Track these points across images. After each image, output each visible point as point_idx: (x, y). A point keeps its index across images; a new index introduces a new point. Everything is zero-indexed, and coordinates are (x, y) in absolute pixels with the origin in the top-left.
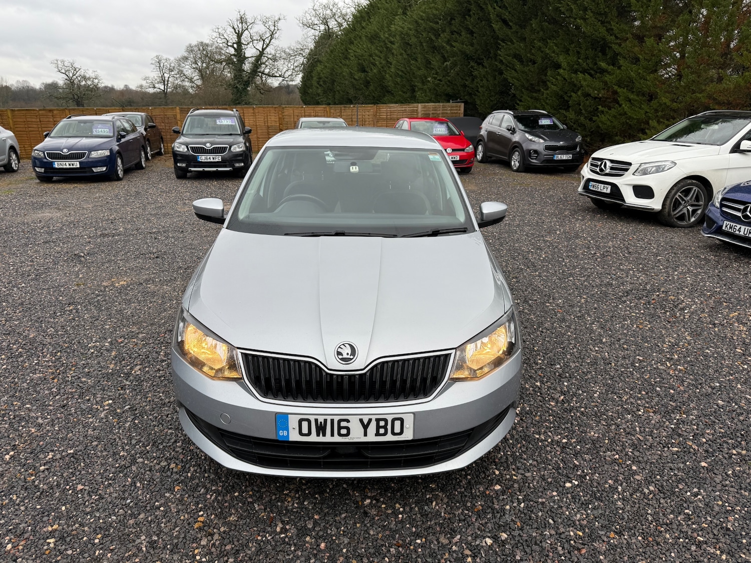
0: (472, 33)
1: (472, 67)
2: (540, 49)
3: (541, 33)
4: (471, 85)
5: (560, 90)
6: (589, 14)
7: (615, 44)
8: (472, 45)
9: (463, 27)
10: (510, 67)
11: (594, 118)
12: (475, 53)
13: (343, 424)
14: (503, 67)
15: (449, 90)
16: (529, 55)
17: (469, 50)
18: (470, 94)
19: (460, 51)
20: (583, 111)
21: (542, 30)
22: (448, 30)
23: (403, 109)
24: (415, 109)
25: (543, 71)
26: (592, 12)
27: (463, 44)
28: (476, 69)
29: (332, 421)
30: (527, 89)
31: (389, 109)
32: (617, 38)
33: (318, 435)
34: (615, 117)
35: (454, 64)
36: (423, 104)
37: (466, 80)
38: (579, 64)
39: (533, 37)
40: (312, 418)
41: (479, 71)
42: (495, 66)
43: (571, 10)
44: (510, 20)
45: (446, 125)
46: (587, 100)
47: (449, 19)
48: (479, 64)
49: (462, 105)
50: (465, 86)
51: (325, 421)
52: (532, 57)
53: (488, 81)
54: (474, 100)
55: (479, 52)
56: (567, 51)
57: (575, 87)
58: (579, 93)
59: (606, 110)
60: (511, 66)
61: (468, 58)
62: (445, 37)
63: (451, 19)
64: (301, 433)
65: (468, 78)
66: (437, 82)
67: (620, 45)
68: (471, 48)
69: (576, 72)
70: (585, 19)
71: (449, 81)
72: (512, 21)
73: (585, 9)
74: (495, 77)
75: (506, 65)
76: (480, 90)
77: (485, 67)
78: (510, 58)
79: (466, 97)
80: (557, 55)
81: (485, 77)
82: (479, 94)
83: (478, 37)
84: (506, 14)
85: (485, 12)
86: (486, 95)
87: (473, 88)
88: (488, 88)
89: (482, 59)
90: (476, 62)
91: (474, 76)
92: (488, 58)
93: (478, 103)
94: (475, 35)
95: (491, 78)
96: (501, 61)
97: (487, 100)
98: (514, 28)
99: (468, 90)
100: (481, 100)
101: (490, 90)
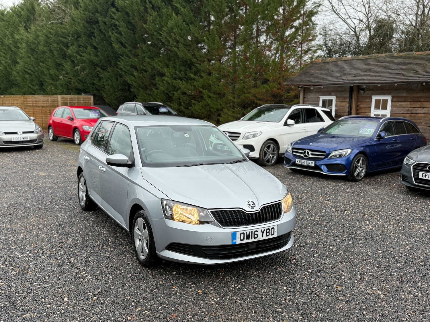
0: (95, 48)
1: (98, 71)
2: (149, 63)
3: (149, 53)
4: (98, 84)
5: (166, 90)
6: (180, 45)
7: (198, 63)
8: (97, 56)
9: (88, 43)
10: (128, 74)
11: (190, 108)
12: (100, 62)
13: (256, 233)
14: (123, 73)
15: (80, 86)
16: (142, 67)
17: (95, 59)
18: (98, 90)
19: (88, 60)
20: (182, 104)
21: (149, 51)
22: (75, 44)
23: (46, 99)
24: (56, 99)
25: (153, 77)
26: (182, 44)
27: (90, 55)
28: (102, 73)
29: (252, 232)
30: (142, 88)
31: (34, 99)
32: (198, 60)
33: (247, 239)
34: (202, 107)
35: (84, 69)
36: (62, 96)
37: (94, 80)
38: (176, 74)
39: (144, 55)
40: (245, 232)
41: (104, 75)
42: (116, 72)
43: (169, 42)
44: (125, 42)
45: (98, 111)
46: (184, 96)
47: (76, 37)
48: (103, 70)
49: (92, 97)
50: (93, 84)
51: (250, 232)
52: (144, 68)
53: (111, 81)
54: (102, 94)
55: (103, 61)
56: (168, 66)
57: (176, 88)
58: (179, 92)
59: (196, 102)
60: (129, 72)
61: (94, 65)
62: (74, 49)
63: (78, 37)
64: (241, 240)
65: (95, 79)
66: (67, 79)
67: (200, 65)
68: (97, 59)
69: (175, 79)
70: (178, 48)
71: (79, 80)
72: (127, 44)
73: (178, 42)
74: (117, 79)
75: (125, 72)
76: (106, 87)
77: (109, 72)
78: (128, 68)
79: (94, 92)
80: (161, 67)
81: (109, 79)
82: (105, 90)
83: (101, 51)
84: (122, 39)
85: (105, 36)
86: (111, 91)
87: (100, 86)
88: (113, 86)
89: (106, 66)
90: (101, 68)
91: (101, 78)
92: (111, 66)
93: (105, 96)
94: (99, 50)
95: (114, 80)
96: (121, 69)
97: (112, 94)
98: (129, 48)
99: (96, 87)
100: (107, 94)
101: (114, 88)
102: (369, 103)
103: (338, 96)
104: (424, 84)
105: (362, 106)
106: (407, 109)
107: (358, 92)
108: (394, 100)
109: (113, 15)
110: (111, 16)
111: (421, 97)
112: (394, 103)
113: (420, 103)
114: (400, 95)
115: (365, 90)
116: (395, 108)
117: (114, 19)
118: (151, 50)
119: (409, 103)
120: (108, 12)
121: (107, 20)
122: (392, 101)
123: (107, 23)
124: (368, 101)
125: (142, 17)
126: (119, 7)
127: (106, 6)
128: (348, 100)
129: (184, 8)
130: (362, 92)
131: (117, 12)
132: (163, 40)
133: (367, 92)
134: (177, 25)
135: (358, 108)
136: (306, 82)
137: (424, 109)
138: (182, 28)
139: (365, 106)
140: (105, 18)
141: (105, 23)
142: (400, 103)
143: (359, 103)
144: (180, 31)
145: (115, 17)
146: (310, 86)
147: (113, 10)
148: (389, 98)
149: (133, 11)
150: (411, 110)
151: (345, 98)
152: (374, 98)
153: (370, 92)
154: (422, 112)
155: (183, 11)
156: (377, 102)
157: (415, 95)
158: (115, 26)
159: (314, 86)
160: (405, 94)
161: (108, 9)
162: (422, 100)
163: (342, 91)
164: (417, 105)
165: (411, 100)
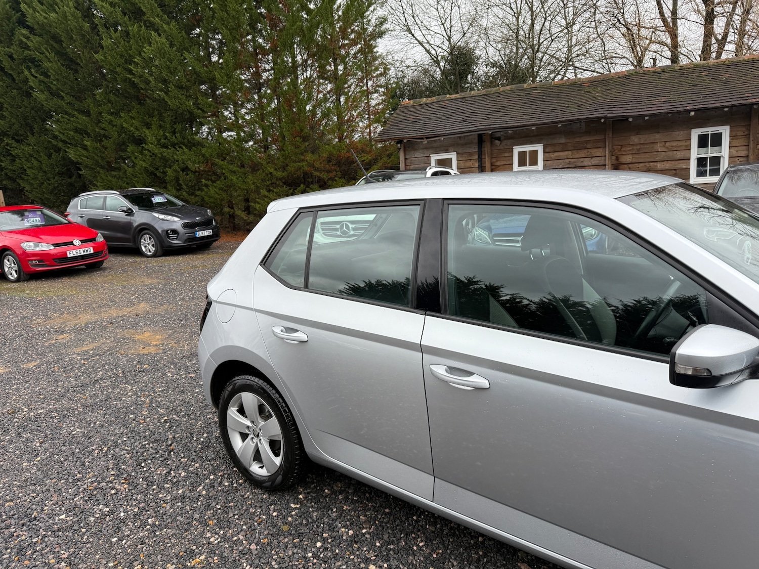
1: (7, 144)
2: (111, 122)
4: (10, 167)
5: (150, 166)
10: (71, 144)
11: (198, 193)
12: (10, 128)
14: (60, 145)
16: (97, 130)
18: (10, 178)
20: (184, 187)
25: (121, 147)
26: (173, 85)
28: (16, 148)
30: (103, 167)
34: (221, 189)
38: (166, 138)
39: (100, 109)
41: (20, 150)
42: (46, 143)
43: (148, 82)
44: (58, 89)
45: (39, 213)
46: (187, 174)
48: (18, 141)
52: (102, 132)
53: (38, 160)
54: (19, 184)
55: (16, 126)
56: (148, 126)
57: (166, 162)
58: (176, 167)
59: (210, 183)
60: (72, 142)
69: (165, 146)
70: (167, 93)
72: (63, 92)
73: (165, 81)
74: (50, 156)
75: (64, 142)
76: (28, 171)
77: (29, 145)
78: (72, 133)
79: (4, 182)
80: (137, 129)
81: (32, 156)
82: (26, 178)
83: (9, 108)
84: (52, 83)
85: (14, 80)
86: (40, 178)
87: (14, 171)
88: (41, 168)
89: (22, 135)
90: (13, 138)
91: (14, 156)
92: (33, 134)
93: (28, 188)
94: (6, 106)
95: (44, 157)
96: (55, 137)
97: (43, 183)
98: (68, 99)
99: (6, 174)
100: (31, 184)
101: (45, 172)
102: (509, 158)
103: (460, 151)
104: (603, 120)
105: (498, 163)
106: (567, 161)
107: (492, 143)
108: (547, 150)
109: (24, 40)
110: (21, 41)
111: (587, 142)
112: (547, 155)
113: (586, 151)
114: (555, 141)
115: (501, 139)
116: (549, 162)
117: (27, 48)
118: (113, 99)
119: (570, 152)
120: (13, 34)
121: (13, 49)
122: (545, 152)
123: (15, 56)
124: (507, 155)
125: (88, 41)
126: (36, 27)
127: (8, 25)
128: (476, 157)
129: (168, 24)
130: (497, 142)
131: (32, 36)
132: (136, 80)
133: (505, 142)
134: (163, 51)
135: (493, 167)
136: (413, 134)
137: (594, 159)
138: (172, 57)
139: (503, 163)
140: (8, 47)
141: (11, 57)
142: (556, 154)
143: (494, 160)
144: (168, 63)
145: (29, 43)
146: (422, 138)
147: (24, 31)
148: (539, 148)
149: (67, 31)
150: (575, 162)
151: (471, 154)
152: (517, 150)
153: (509, 142)
154: (590, 164)
155: (167, 29)
156: (522, 155)
157: (577, 140)
158: (33, 60)
159: (427, 138)
160: (563, 141)
161: (12, 31)
162: (589, 146)
163: (466, 144)
164: (582, 154)
165: (572, 148)
